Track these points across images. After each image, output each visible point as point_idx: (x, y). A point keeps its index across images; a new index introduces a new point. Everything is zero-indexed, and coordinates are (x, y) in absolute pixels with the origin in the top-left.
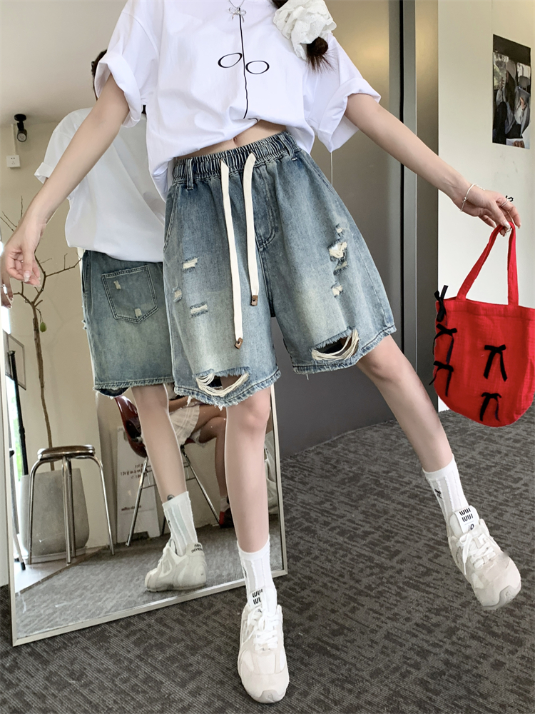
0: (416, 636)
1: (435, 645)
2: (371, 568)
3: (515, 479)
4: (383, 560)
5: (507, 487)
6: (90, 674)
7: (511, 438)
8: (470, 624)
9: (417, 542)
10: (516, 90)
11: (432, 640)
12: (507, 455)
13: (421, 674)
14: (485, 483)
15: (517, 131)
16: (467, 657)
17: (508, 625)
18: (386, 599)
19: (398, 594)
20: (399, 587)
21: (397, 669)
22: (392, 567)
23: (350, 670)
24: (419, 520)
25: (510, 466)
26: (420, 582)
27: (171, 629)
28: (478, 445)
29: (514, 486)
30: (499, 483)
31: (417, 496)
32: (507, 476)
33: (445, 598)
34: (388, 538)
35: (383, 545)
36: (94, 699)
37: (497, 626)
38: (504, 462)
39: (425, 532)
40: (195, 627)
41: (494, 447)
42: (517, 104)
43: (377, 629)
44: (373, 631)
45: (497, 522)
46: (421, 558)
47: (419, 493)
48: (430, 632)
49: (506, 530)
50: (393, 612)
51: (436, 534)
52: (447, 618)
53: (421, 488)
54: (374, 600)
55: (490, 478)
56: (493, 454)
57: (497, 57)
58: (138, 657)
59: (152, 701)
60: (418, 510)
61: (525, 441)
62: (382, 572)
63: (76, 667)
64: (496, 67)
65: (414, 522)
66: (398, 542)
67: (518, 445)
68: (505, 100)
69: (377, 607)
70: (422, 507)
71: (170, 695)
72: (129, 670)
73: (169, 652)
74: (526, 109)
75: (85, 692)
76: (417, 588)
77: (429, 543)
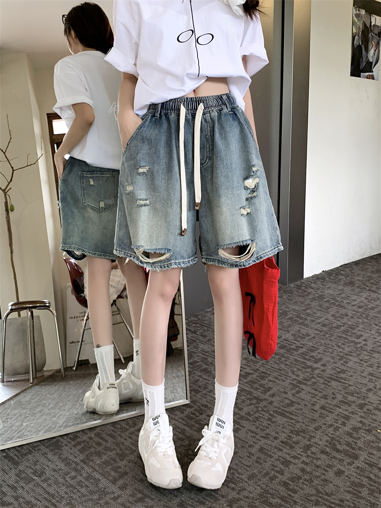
0: (282, 450)
1: (295, 457)
2: (250, 399)
3: (358, 336)
4: (260, 394)
5: (351, 342)
6: (48, 473)
7: (356, 305)
8: (320, 443)
9: (284, 381)
10: (370, 35)
11: (293, 453)
12: (352, 317)
13: (284, 478)
14: (336, 339)
15: (369, 67)
16: (318, 467)
17: (348, 444)
18: (260, 423)
19: (269, 419)
20: (270, 414)
21: (267, 474)
22: (266, 400)
23: (233, 474)
24: (286, 365)
25: (354, 326)
26: (286, 411)
27: (106, 441)
28: (331, 310)
29: (357, 341)
30: (345, 338)
31: (285, 347)
32: (352, 333)
33: (304, 423)
34: (263, 378)
35: (260, 383)
36: (51, 490)
37: (340, 444)
38: (350, 323)
39: (290, 374)
40: (123, 440)
41: (342, 311)
42: (370, 46)
43: (254, 445)
44: (250, 446)
45: (343, 368)
46: (287, 393)
47: (287, 345)
48: (292, 447)
49: (349, 374)
50: (265, 432)
51: (298, 376)
52: (304, 438)
53: (288, 341)
54: (252, 423)
55: (340, 335)
56: (342, 317)
57: (356, 10)
58: (82, 461)
59: (92, 493)
60: (285, 358)
61: (365, 307)
62: (259, 403)
63: (38, 467)
64: (355, 18)
65: (283, 366)
66: (270, 381)
67: (360, 310)
68: (361, 44)
69: (253, 428)
70: (289, 355)
71: (105, 489)
72: (76, 470)
73: (104, 458)
74: (377, 50)
75: (45, 485)
76: (283, 415)
77: (293, 382)
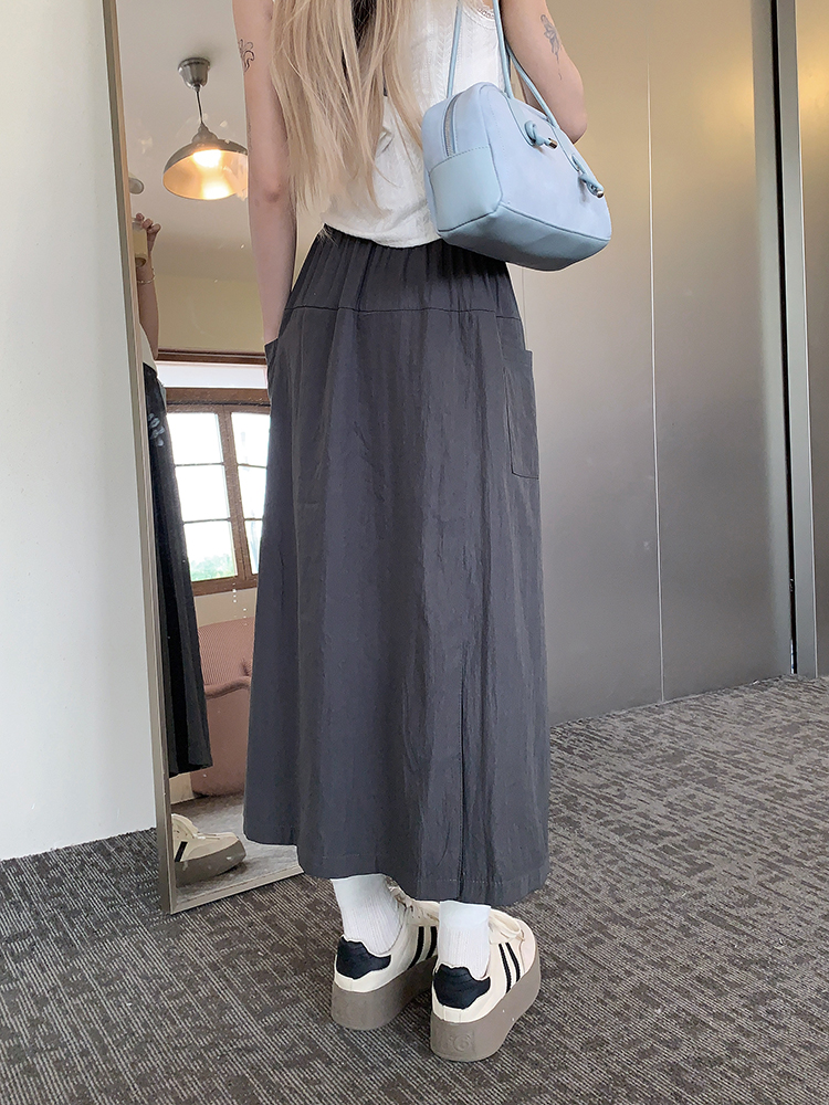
4: (678, 875)
18: (657, 934)
19: (682, 928)
20: (689, 919)
21: (634, 1043)
22: (687, 887)
26: (730, 915)
31: (772, 789)
35: (685, 853)
39: (767, 843)
44: (615, 979)
46: (746, 879)
48: (719, 993)
50: (662, 953)
51: (785, 847)
52: (760, 976)
54: (636, 932)
58: (213, 965)
66: (712, 852)
70: (777, 806)
77: (770, 859)
